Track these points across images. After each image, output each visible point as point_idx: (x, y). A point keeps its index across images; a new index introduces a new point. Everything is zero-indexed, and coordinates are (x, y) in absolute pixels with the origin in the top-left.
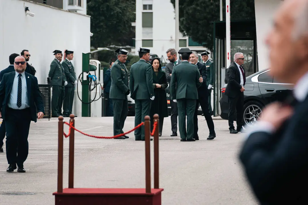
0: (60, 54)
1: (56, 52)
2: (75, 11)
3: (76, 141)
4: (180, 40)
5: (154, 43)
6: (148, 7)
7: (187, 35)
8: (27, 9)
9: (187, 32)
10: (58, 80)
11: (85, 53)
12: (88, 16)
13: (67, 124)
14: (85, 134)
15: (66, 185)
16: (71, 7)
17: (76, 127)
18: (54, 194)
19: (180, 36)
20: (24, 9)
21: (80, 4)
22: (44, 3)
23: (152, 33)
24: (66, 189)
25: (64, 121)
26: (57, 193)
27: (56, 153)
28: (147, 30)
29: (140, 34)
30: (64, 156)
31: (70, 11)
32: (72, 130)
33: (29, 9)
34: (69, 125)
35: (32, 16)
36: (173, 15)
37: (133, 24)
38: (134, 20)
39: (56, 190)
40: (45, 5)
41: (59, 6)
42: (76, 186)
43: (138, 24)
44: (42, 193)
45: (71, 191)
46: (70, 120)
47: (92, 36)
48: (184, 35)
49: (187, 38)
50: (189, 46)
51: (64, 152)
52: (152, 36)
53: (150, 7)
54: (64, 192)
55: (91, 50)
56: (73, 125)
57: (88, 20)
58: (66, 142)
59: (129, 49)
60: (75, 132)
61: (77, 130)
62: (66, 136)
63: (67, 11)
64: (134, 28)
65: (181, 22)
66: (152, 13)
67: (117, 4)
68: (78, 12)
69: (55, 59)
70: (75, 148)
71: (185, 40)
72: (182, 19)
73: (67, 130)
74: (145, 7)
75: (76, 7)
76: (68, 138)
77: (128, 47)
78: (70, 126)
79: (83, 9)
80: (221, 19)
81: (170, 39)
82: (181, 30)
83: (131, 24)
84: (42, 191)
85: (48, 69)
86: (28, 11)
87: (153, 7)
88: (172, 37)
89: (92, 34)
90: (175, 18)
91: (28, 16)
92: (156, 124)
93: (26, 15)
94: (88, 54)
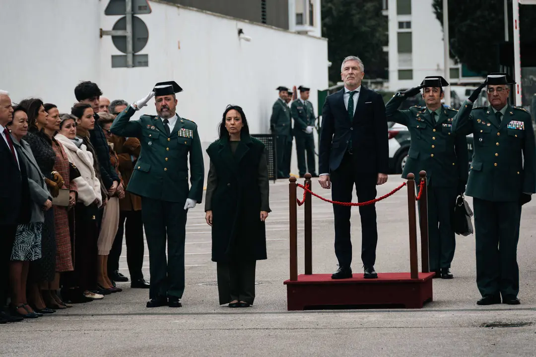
0: (285, 92)
1: (281, 89)
2: (305, 33)
3: (314, 210)
4: (451, 69)
5: (415, 74)
6: (405, 25)
7: (461, 62)
8: (240, 32)
9: (459, 57)
10: (282, 127)
11: (322, 89)
12: (324, 38)
13: (301, 186)
14: (326, 200)
15: (301, 270)
16: (300, 28)
17: (313, 191)
18: (285, 283)
19: (451, 64)
20: (236, 32)
21: (311, 23)
22: (264, 22)
23: (411, 60)
24: (301, 275)
25: (296, 182)
26: (289, 281)
27: (287, 227)
28: (405, 56)
29: (395, 63)
31: (299, 33)
32: (308, 195)
33: (243, 31)
34: (304, 188)
35: (248, 40)
36: (441, 35)
37: (385, 49)
38: (386, 43)
39: (288, 278)
40: (265, 25)
41: (284, 26)
42: (314, 271)
43: (392, 48)
44: (269, 282)
45: (309, 279)
46: (305, 181)
47: (330, 66)
48: (456, 63)
49: (459, 66)
50: (464, 76)
51: (298, 225)
52: (411, 65)
53: (408, 25)
54: (299, 280)
55: (330, 86)
56: (310, 188)
57: (324, 44)
58: (301, 211)
59: (381, 83)
60: (313, 197)
61: (315, 195)
62: (300, 204)
63: (295, 33)
64: (387, 54)
65: (452, 45)
66: (411, 33)
67: (362, 21)
68: (310, 33)
69: (279, 99)
70: (313, 220)
71: (457, 69)
72: (452, 40)
73: (300, 194)
74: (401, 25)
75: (307, 27)
76: (303, 206)
77: (379, 80)
78: (305, 189)
79: (317, 30)
80: (507, 39)
81: (436, 68)
82: (452, 56)
83: (382, 49)
84: (269, 280)
85: (270, 113)
86: (242, 35)
87: (413, 25)
88: (438, 66)
89: (330, 63)
90: (443, 39)
91: (242, 41)
92: (422, 184)
93: (240, 39)
94: (326, 91)
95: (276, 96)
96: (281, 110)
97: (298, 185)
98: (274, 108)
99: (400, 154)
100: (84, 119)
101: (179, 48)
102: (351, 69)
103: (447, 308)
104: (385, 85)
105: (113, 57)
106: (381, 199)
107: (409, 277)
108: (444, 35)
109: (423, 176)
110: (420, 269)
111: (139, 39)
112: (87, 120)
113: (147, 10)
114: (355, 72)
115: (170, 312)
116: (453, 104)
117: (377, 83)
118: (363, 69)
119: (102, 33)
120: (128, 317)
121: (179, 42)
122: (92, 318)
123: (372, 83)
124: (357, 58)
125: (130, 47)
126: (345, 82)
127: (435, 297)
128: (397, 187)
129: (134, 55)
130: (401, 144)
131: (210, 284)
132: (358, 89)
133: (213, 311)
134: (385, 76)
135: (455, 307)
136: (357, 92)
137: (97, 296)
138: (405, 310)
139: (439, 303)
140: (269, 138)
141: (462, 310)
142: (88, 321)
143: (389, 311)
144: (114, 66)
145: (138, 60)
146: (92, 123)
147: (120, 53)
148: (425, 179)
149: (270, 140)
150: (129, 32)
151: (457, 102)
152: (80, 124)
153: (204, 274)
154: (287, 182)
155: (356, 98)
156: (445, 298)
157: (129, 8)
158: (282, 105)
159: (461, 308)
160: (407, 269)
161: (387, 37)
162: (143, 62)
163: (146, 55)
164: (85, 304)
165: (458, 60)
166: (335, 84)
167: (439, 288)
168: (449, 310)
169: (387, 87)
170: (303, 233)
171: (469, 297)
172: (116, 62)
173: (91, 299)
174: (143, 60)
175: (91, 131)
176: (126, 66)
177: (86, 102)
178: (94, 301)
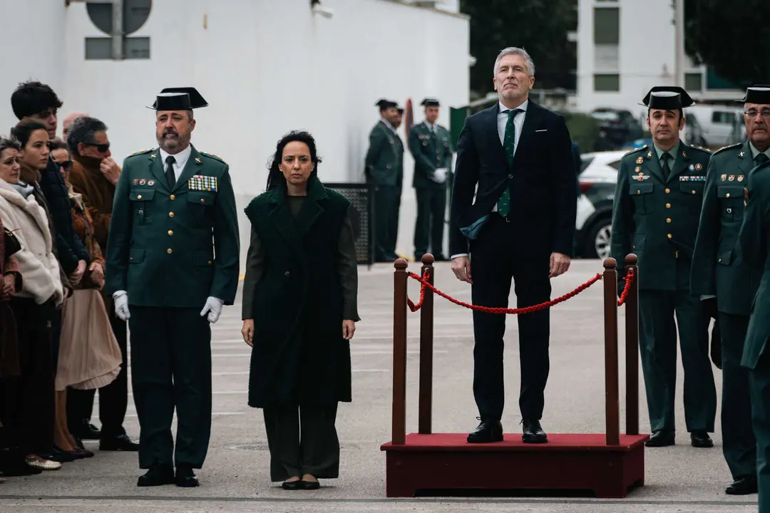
0: (395, 109)
1: (384, 105)
2: (430, 5)
3: (437, 321)
4: (687, 75)
5: (624, 82)
7: (705, 62)
8: (315, 1)
9: (703, 56)
10: (386, 172)
11: (457, 106)
12: (463, 16)
13: (415, 277)
14: (459, 303)
15: (412, 426)
17: (437, 286)
18: (383, 448)
19: (687, 66)
23: (617, 58)
24: (412, 435)
25: (407, 270)
26: (391, 445)
27: (389, 350)
28: (607, 50)
29: (588, 61)
30: (408, 357)
31: (420, 4)
32: (428, 292)
34: (419, 279)
35: (328, 15)
36: (670, 14)
37: (571, 36)
38: (574, 26)
39: (388, 439)
42: (436, 428)
43: (584, 36)
44: (354, 445)
45: (425, 441)
46: (423, 268)
47: (473, 64)
48: (697, 63)
49: (703, 69)
50: (711, 86)
51: (409, 346)
52: (617, 66)
54: (408, 442)
55: (472, 100)
56: (431, 280)
57: (462, 27)
58: (414, 321)
59: (563, 97)
60: (436, 297)
61: (440, 293)
62: (414, 308)
63: (411, 5)
64: (574, 45)
65: (689, 33)
66: (617, 9)
68: (439, 6)
69: (381, 122)
70: (435, 336)
71: (699, 75)
72: (690, 24)
73: (414, 292)
76: (419, 312)
77: (560, 91)
78: (422, 283)
81: (660, 71)
82: (689, 50)
83: (566, 37)
84: (355, 442)
85: (366, 145)
86: (317, 6)
88: (665, 68)
89: (473, 60)
90: (674, 22)
91: (318, 16)
92: (630, 278)
93: (314, 13)
94: (464, 109)
95: (375, 117)
96: (385, 140)
97: (410, 274)
98: (372, 138)
99: (594, 223)
100: (29, 147)
101: (205, 27)
102: (510, 70)
103: (669, 499)
104: (571, 99)
105: (89, 40)
106: (557, 301)
107: (604, 443)
108: (676, 15)
109: (633, 262)
110: (623, 429)
111: (134, 9)
112: (34, 150)
114: (518, 75)
115: (177, 496)
116: (689, 137)
117: (556, 97)
118: (532, 72)
120: (102, 503)
121: (205, 17)
122: (39, 503)
123: (547, 96)
124: (524, 52)
125: (118, 23)
126: (500, 92)
127: (649, 477)
128: (586, 282)
129: (125, 39)
130: (596, 205)
131: (249, 448)
132: (524, 106)
133: (255, 496)
134: (570, 84)
135: (684, 497)
136: (521, 111)
137: (49, 464)
138: (595, 500)
139: (654, 489)
140: (362, 191)
141: (696, 503)
142: (31, 507)
143: (566, 502)
144: (89, 55)
145: (131, 46)
146: (43, 158)
147: (99, 34)
148: (635, 269)
149: (361, 194)
151: (697, 133)
152: (22, 158)
153: (240, 429)
154: (388, 269)
155: (519, 121)
156: (664, 480)
158: (387, 133)
159: (695, 500)
160: (600, 428)
161: (575, 15)
162: (140, 50)
163: (147, 39)
164: (27, 477)
165: (700, 59)
166: (484, 96)
167: (656, 463)
168: (672, 503)
169: (574, 105)
170: (417, 361)
171: (708, 480)
172: (94, 49)
173: (39, 470)
174: (139, 46)
175: (42, 171)
176: (110, 56)
177: (35, 119)
178: (44, 474)
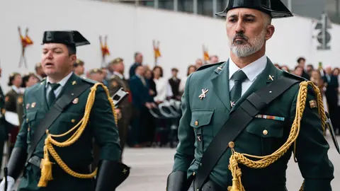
113: (330, 27)
119: (313, 37)
150: (323, 36)
157: (324, 26)
